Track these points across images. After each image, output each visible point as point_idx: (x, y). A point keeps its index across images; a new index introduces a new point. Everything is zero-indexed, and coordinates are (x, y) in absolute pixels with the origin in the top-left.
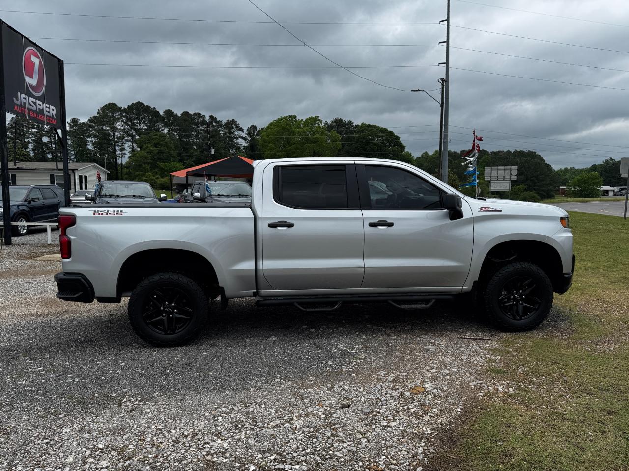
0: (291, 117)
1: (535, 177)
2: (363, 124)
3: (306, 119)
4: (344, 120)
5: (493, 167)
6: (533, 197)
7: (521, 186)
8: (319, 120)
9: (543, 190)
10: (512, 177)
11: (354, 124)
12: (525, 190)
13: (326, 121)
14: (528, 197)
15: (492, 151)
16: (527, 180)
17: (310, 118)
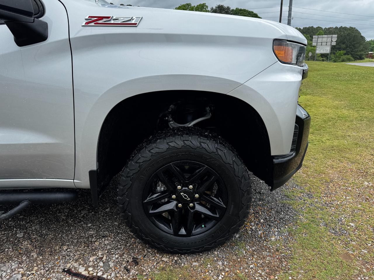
0: (187, 4)
1: (353, 45)
2: (237, 8)
3: (197, 6)
4: (224, 6)
5: (319, 36)
6: (349, 59)
7: (342, 52)
8: (206, 6)
9: (357, 55)
10: (332, 43)
11: (231, 9)
12: (345, 54)
13: (212, 7)
14: (346, 59)
15: (325, 28)
16: (347, 48)
17: (200, 5)
